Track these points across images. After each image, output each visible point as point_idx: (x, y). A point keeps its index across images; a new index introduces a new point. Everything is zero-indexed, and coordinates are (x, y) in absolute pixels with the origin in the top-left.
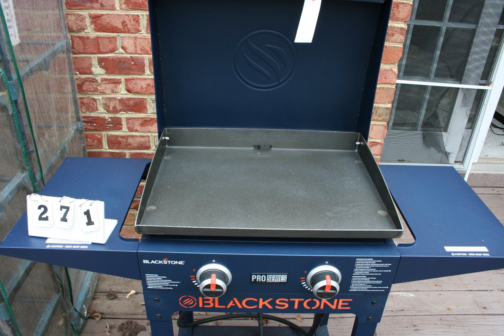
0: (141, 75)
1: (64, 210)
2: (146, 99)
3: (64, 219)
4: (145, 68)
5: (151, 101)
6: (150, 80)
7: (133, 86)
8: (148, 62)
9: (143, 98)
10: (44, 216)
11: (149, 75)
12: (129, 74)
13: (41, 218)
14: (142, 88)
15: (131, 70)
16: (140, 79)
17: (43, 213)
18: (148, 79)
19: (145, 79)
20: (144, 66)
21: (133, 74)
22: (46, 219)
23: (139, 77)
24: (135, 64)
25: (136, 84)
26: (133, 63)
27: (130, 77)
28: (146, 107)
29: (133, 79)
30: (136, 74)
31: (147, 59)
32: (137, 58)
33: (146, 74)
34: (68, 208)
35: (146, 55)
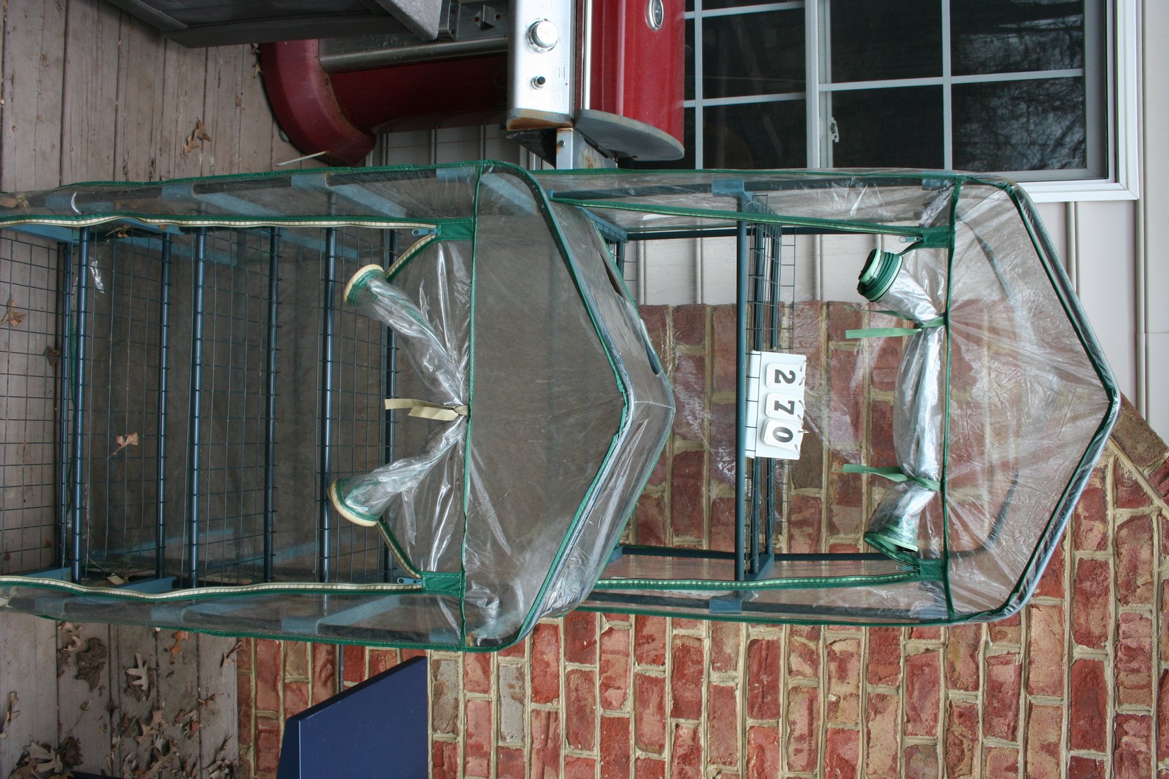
0: (565, 655)
1: (789, 407)
2: (523, 657)
3: (778, 406)
4: (577, 664)
5: (519, 666)
6: (556, 669)
7: (546, 639)
8: (587, 669)
9: (524, 652)
10: (781, 377)
11: (565, 668)
12: (566, 634)
13: (778, 372)
14: (543, 653)
15: (574, 639)
16: (558, 653)
17: (785, 377)
18: (558, 666)
19: (558, 660)
20: (581, 662)
21: (565, 640)
22: (777, 381)
23: (562, 650)
24: (583, 648)
25: (549, 644)
26: (585, 643)
27: (562, 636)
28: (508, 655)
29: (557, 641)
30: (565, 647)
31: (592, 669)
32: (594, 652)
33: (567, 663)
34: (791, 412)
35: (598, 668)
